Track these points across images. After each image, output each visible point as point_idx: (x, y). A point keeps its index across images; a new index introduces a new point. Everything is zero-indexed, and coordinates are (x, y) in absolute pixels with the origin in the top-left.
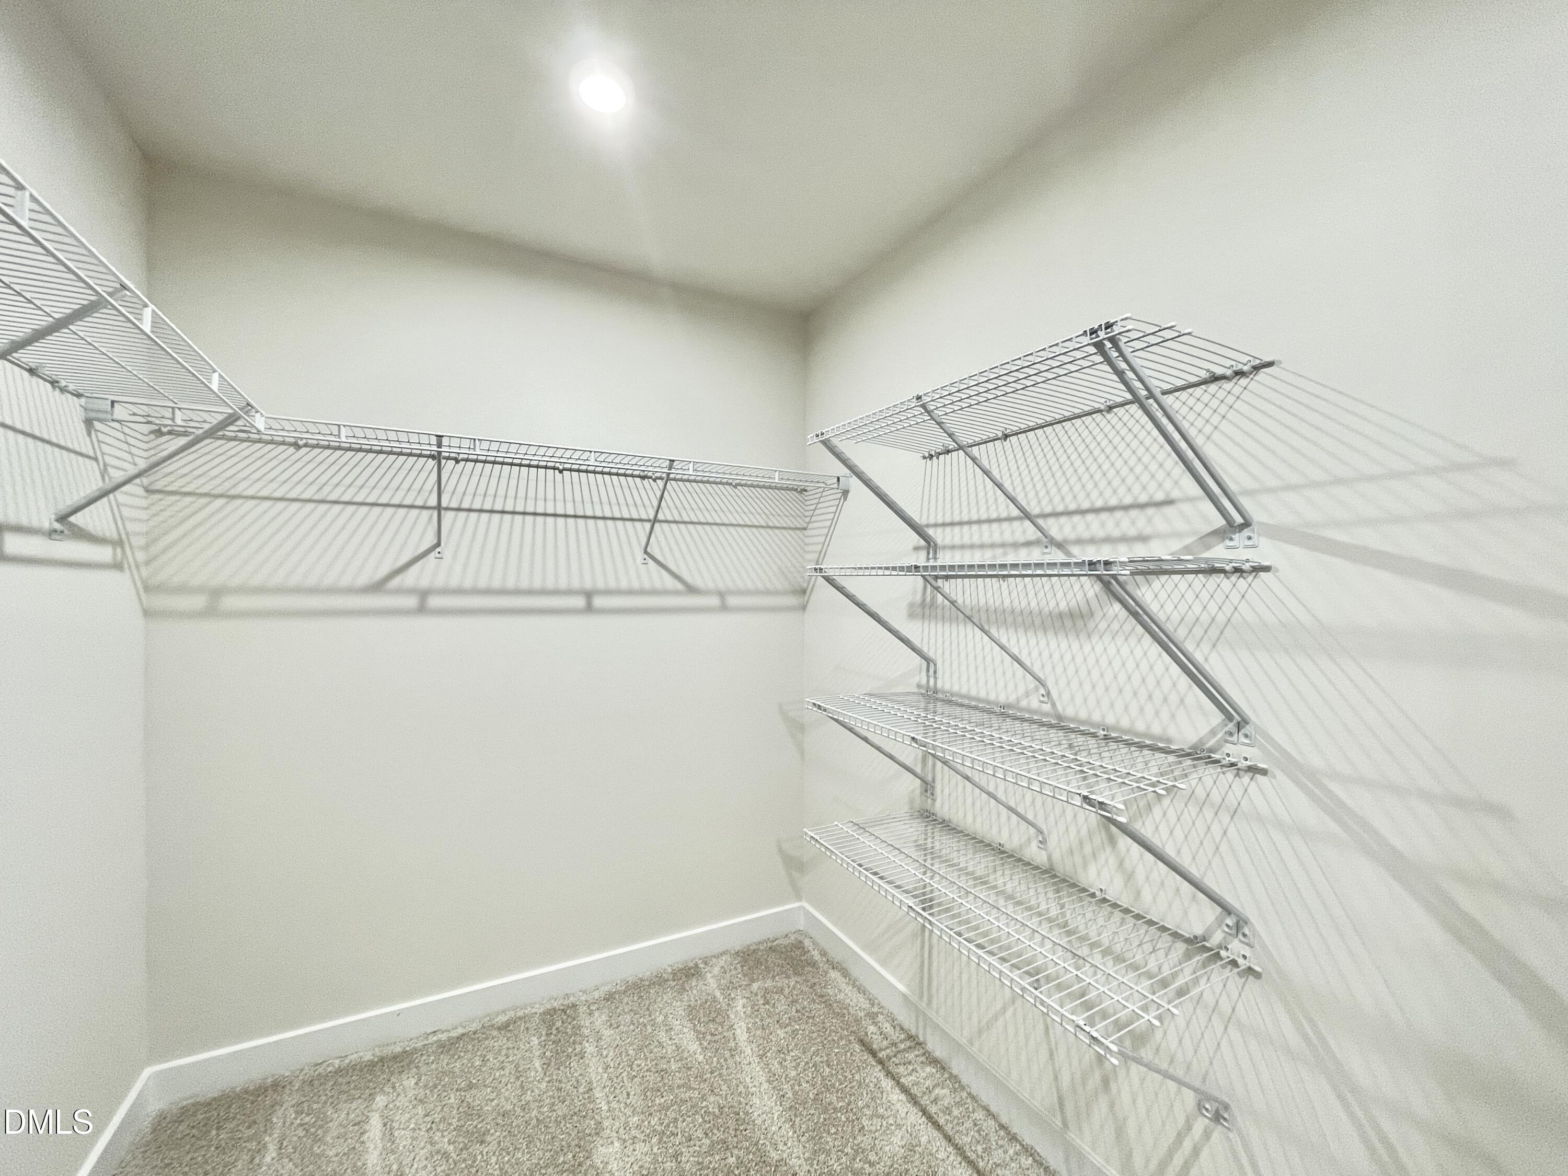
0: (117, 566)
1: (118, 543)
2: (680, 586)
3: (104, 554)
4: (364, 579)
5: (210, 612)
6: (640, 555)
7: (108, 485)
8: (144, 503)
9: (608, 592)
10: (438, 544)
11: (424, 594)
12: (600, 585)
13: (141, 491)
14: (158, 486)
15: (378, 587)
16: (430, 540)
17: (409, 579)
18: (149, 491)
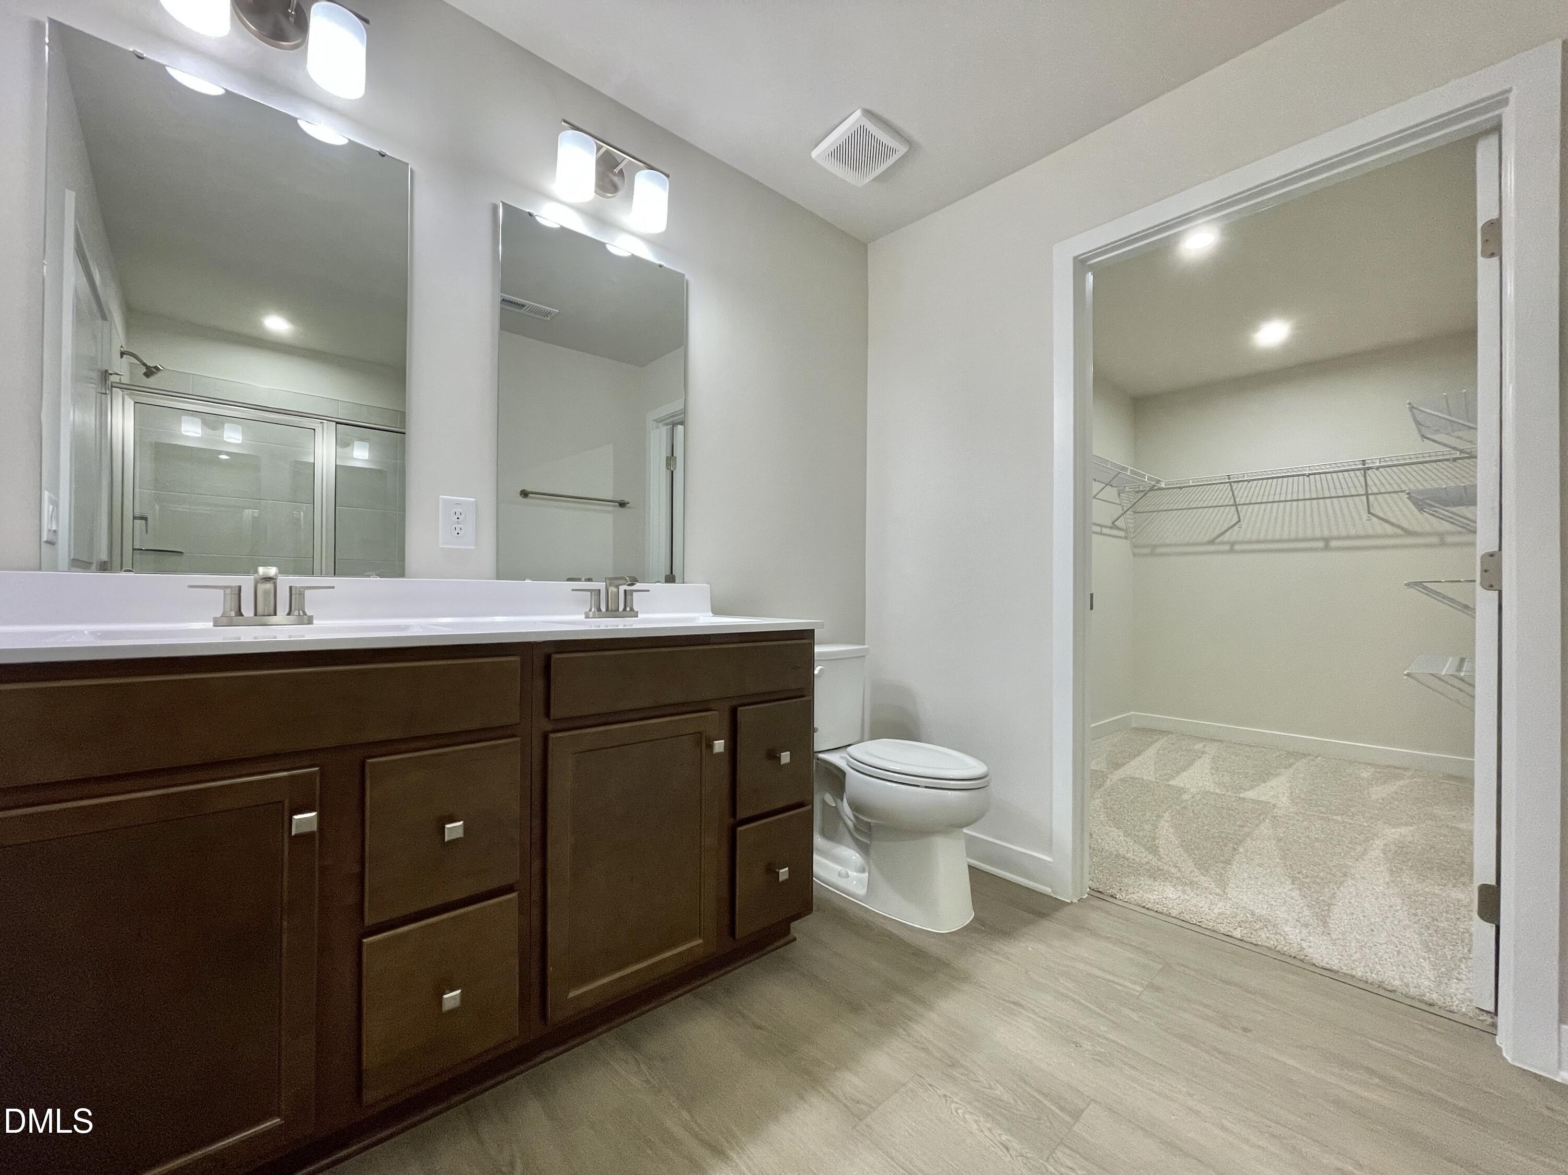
0: (1126, 538)
1: (1125, 530)
2: (1399, 531)
3: (1122, 534)
4: (1206, 539)
5: (1152, 554)
6: (1365, 516)
7: (1124, 511)
8: (1133, 517)
9: (1339, 538)
10: (1239, 521)
11: (1233, 544)
12: (1335, 533)
13: (1132, 513)
14: (1137, 511)
15: (1212, 542)
16: (1235, 519)
17: (1226, 537)
18: (1134, 512)
